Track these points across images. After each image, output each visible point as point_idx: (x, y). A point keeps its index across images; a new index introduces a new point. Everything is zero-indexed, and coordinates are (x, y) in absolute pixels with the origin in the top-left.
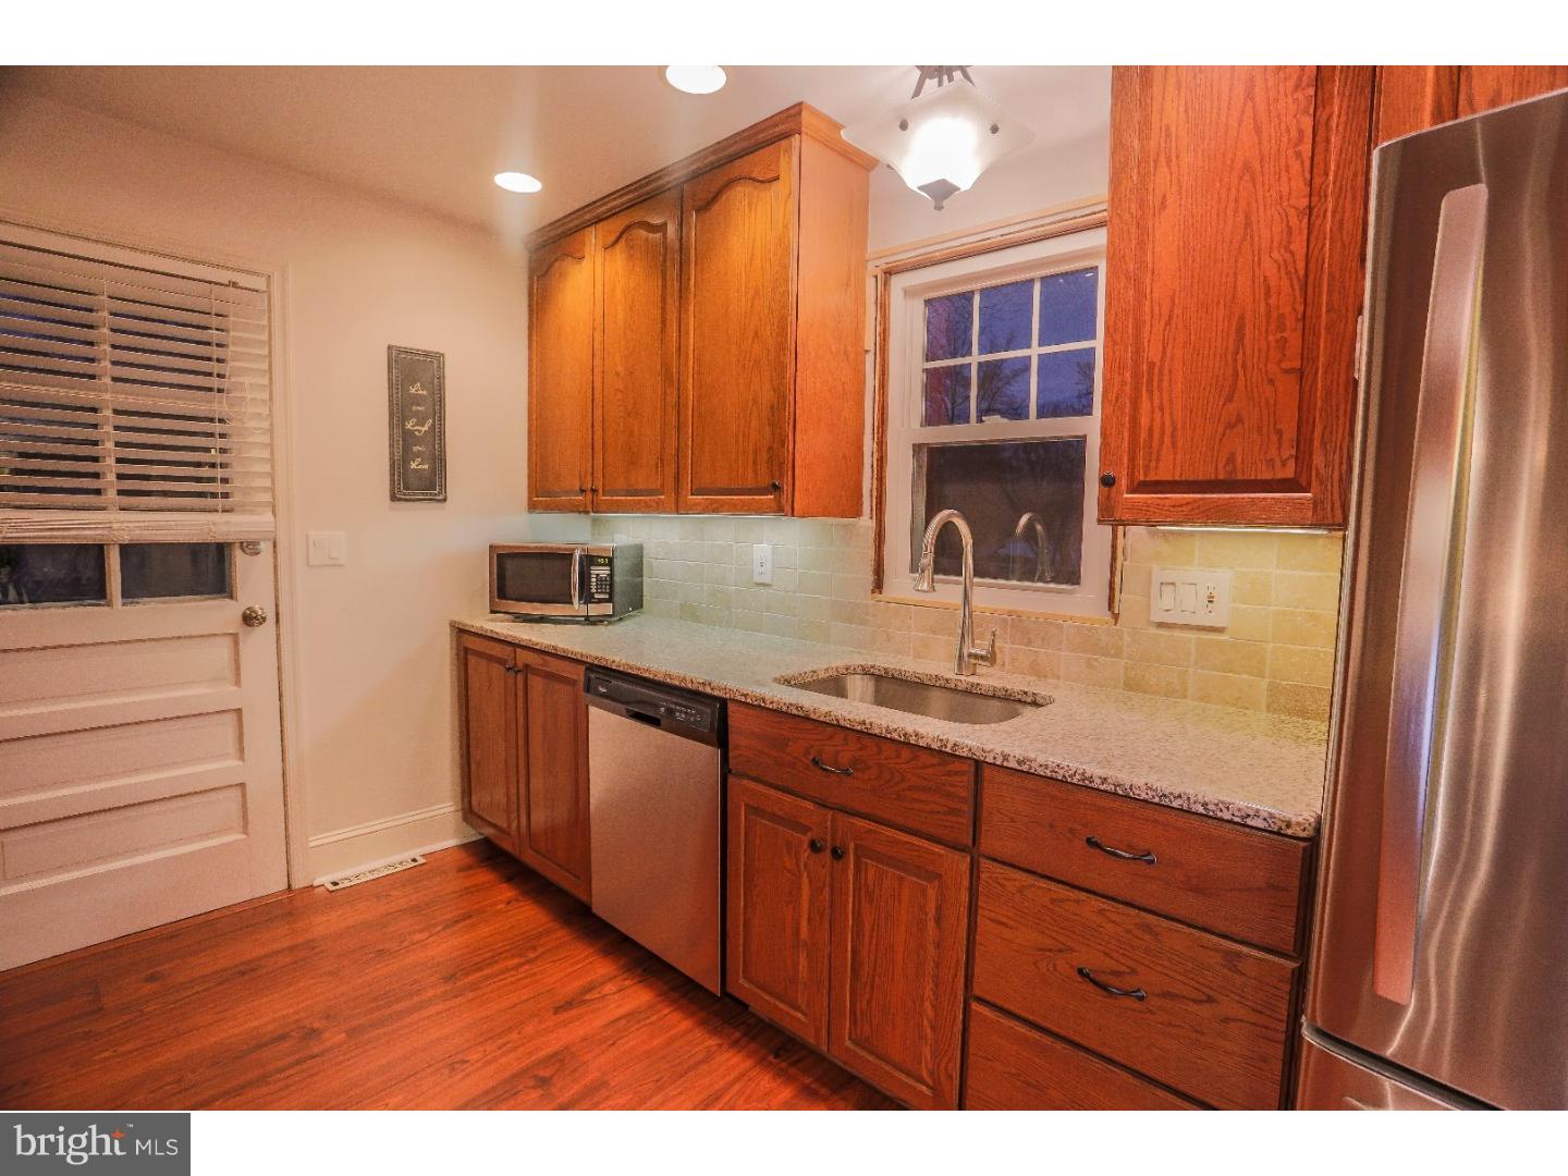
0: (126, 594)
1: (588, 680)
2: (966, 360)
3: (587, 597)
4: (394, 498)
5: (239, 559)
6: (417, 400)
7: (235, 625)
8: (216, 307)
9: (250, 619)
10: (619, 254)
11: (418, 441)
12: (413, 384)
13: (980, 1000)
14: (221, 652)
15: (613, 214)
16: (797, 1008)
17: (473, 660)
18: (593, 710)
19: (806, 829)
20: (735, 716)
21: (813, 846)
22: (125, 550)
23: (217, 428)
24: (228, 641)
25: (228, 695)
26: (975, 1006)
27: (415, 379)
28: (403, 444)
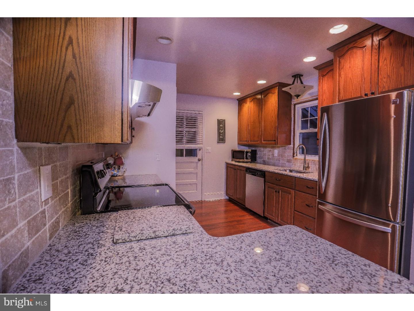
0: (185, 156)
1: (246, 170)
2: (307, 119)
3: (247, 158)
4: (218, 142)
5: (198, 151)
6: (221, 127)
7: (197, 161)
8: (196, 117)
9: (199, 160)
10: (252, 103)
11: (221, 133)
13: (296, 211)
14: (195, 165)
15: (251, 96)
16: (273, 216)
17: (228, 168)
18: (247, 175)
19: (274, 189)
20: (266, 174)
21: (276, 192)
22: (186, 150)
23: (196, 133)
24: (196, 163)
25: (196, 171)
26: (295, 212)
27: (221, 124)
28: (219, 134)
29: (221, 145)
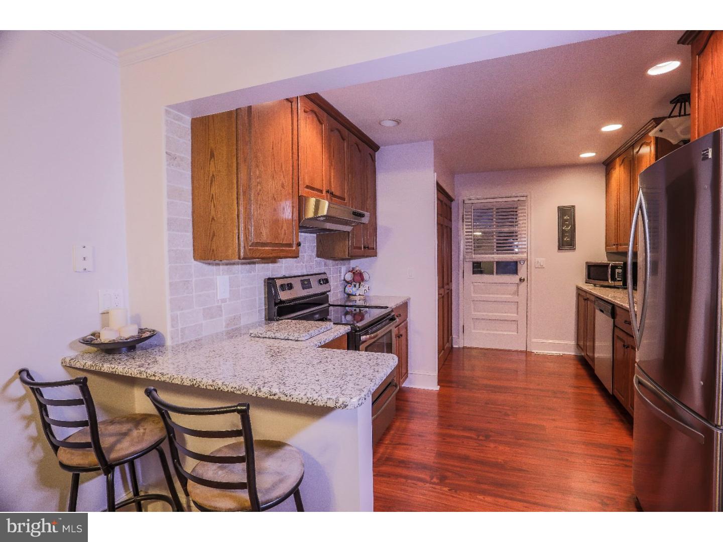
0: (497, 273)
1: (595, 300)
3: (614, 279)
4: (559, 249)
5: (519, 265)
6: (566, 220)
7: (518, 281)
8: (515, 206)
9: (521, 280)
10: (622, 167)
11: (566, 232)
12: (565, 216)
14: (514, 288)
15: (621, 154)
17: (580, 297)
22: (497, 262)
23: (514, 234)
24: (516, 285)
25: (515, 298)
27: (566, 216)
28: (562, 234)
29: (567, 255)
